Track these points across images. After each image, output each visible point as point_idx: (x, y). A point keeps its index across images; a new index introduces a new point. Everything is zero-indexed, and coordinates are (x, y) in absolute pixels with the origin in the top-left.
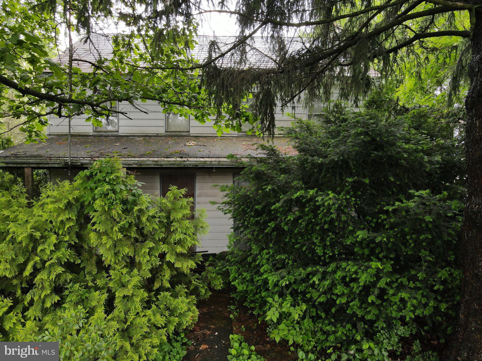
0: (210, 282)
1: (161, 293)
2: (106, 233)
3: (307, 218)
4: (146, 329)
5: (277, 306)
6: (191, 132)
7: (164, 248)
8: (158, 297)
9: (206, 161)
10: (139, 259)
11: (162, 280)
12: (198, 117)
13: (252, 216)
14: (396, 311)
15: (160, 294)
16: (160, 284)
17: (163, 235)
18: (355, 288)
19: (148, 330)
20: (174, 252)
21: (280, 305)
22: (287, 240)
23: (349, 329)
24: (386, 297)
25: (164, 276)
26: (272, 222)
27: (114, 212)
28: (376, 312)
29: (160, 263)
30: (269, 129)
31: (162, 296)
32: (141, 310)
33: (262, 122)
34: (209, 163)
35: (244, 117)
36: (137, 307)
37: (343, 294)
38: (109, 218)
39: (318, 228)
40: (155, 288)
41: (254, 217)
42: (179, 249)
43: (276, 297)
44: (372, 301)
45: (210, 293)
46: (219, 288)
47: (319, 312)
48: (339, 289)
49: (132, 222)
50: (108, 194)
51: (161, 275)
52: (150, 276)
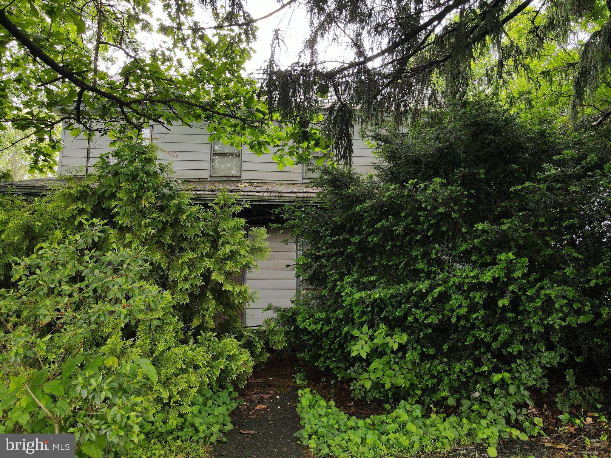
0: (268, 339)
1: (202, 333)
2: (130, 230)
3: (404, 224)
4: (180, 365)
5: (367, 339)
6: (242, 178)
7: (209, 263)
8: (198, 337)
9: (264, 196)
10: (174, 275)
11: (204, 316)
12: (254, 146)
13: (328, 236)
14: (537, 324)
15: (201, 335)
16: (201, 321)
17: (208, 250)
18: (477, 297)
19: (184, 366)
20: (222, 271)
21: (372, 338)
22: (376, 264)
23: (469, 367)
24: (521, 309)
25: (207, 310)
26: (356, 237)
27: (143, 202)
28: (509, 331)
29: (203, 283)
30: (344, 156)
31: (203, 337)
32: (174, 344)
33: (337, 147)
34: (267, 198)
35: (313, 140)
36: (168, 339)
37: (460, 306)
38: (136, 211)
39: (419, 237)
40: (193, 326)
41: (331, 236)
42: (229, 266)
43: (365, 328)
44: (504, 305)
45: (268, 355)
46: (281, 347)
47: (424, 350)
48: (456, 299)
49: (167, 222)
50: (137, 175)
51: (202, 308)
52: (188, 301)
